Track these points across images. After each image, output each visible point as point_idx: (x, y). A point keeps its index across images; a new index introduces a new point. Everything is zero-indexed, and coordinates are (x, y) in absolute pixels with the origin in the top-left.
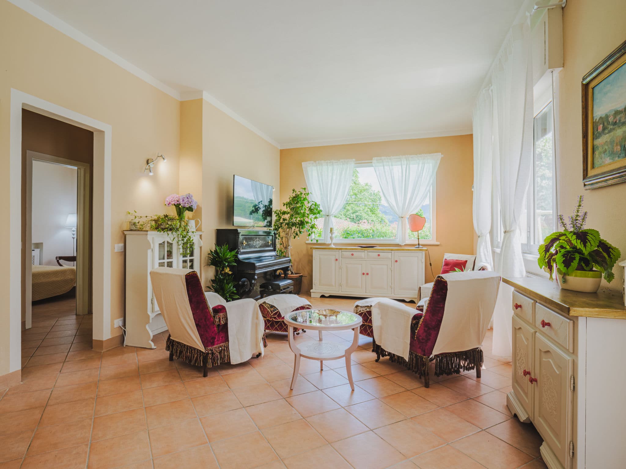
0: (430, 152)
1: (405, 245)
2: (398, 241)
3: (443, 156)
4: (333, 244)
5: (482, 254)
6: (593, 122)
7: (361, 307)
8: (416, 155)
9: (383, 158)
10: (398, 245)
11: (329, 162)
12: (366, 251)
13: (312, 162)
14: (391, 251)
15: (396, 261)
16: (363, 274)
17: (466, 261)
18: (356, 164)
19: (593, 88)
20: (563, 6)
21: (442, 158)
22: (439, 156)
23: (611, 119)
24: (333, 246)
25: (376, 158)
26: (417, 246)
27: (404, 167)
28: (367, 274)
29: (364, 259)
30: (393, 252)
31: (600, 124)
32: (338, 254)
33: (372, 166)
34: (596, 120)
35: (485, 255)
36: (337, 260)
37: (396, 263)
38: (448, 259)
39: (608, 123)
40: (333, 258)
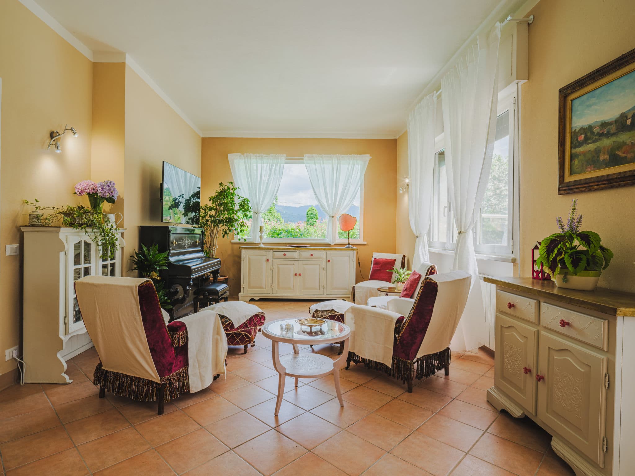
0: (360, 153)
1: (335, 244)
2: (327, 241)
3: (371, 158)
4: (263, 243)
5: (420, 253)
6: (571, 133)
7: (321, 311)
8: (347, 155)
9: (314, 155)
10: (328, 245)
11: (258, 155)
12: (298, 251)
13: (239, 154)
14: (323, 251)
15: (329, 261)
16: (296, 275)
17: (395, 260)
18: (287, 159)
19: (572, 101)
20: (530, 22)
21: (370, 159)
22: (368, 157)
23: (596, 130)
24: (262, 246)
25: (307, 155)
26: (348, 246)
27: (335, 167)
28: (300, 275)
29: (297, 260)
30: (325, 251)
31: (581, 134)
32: (269, 254)
33: (303, 163)
34: (576, 130)
35: (423, 254)
36: (268, 260)
37: (328, 263)
38: (377, 258)
39: (593, 133)
40: (264, 259)
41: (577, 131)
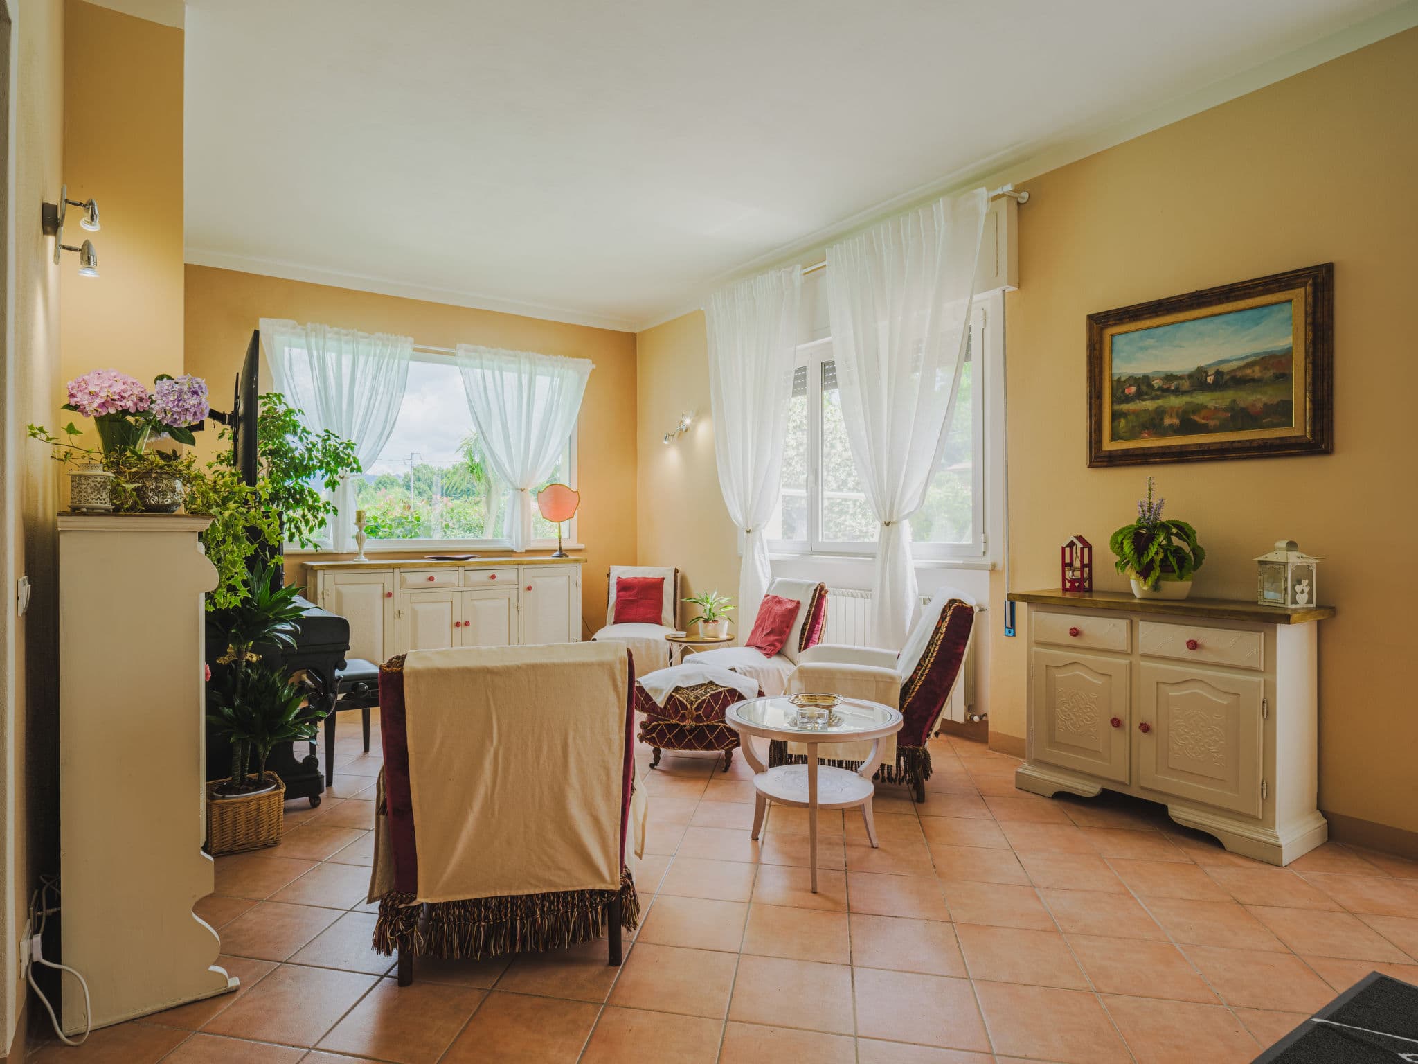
0: (578, 355)
1: (527, 551)
2: (507, 544)
3: (594, 366)
4: (365, 554)
6: (1112, 381)
8: (547, 355)
9: (482, 348)
10: (510, 552)
11: (343, 331)
12: (461, 569)
13: (291, 322)
14: (516, 567)
15: (529, 588)
16: (458, 624)
17: (663, 579)
18: (415, 350)
19: (1112, 336)
20: (1022, 201)
21: (593, 369)
22: (588, 365)
23: (1157, 383)
24: (365, 560)
25: (464, 345)
26: (558, 553)
27: (525, 378)
28: (467, 624)
29: (456, 589)
30: (521, 568)
31: (1131, 385)
32: (391, 580)
33: (456, 364)
34: (1120, 378)
36: (389, 595)
37: (527, 593)
38: (624, 577)
39: (1150, 386)
40: (379, 590)
41: (1123, 379)
